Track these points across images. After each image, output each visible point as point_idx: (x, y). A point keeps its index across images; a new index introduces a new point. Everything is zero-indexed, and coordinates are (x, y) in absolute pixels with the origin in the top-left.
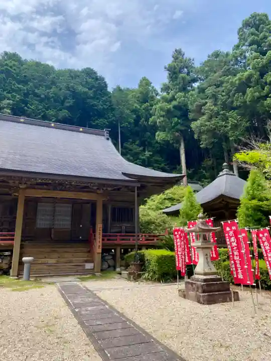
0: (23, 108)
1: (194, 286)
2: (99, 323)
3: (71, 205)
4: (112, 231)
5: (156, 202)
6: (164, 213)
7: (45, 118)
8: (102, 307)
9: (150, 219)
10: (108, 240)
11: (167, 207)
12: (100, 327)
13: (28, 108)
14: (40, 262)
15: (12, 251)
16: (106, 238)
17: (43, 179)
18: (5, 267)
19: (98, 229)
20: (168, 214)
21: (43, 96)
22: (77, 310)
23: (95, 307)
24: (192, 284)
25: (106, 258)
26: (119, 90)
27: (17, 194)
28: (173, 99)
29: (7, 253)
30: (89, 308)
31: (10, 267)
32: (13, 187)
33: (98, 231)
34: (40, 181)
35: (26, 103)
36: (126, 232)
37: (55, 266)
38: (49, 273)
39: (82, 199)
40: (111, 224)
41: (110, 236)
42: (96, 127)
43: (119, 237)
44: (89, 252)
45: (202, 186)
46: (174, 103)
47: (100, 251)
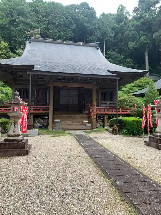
0: (47, 33)
1: (155, 139)
2: (100, 156)
3: (78, 91)
4: (101, 106)
5: (128, 88)
6: (133, 95)
7: (59, 38)
8: (100, 148)
9: (124, 99)
10: (100, 111)
11: (135, 91)
12: (101, 159)
13: (49, 32)
14: (63, 122)
15: (48, 116)
16: (98, 110)
17: (63, 76)
18: (45, 124)
19: (94, 105)
20: (136, 96)
21: (57, 24)
22: (87, 149)
23: (96, 148)
24: (153, 138)
25: (99, 121)
26: (104, 14)
27: (49, 85)
28: (141, 17)
29: (46, 117)
30: (93, 148)
31: (48, 124)
32: (46, 81)
33: (94, 106)
34: (61, 77)
35: (48, 29)
36: (110, 107)
37: (71, 124)
38: (68, 128)
39: (84, 88)
40: (101, 102)
41: (100, 109)
42: (90, 41)
43: (105, 110)
44: (89, 117)
45: (159, 77)
46: (142, 20)
47: (95, 117)
